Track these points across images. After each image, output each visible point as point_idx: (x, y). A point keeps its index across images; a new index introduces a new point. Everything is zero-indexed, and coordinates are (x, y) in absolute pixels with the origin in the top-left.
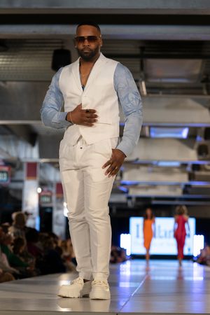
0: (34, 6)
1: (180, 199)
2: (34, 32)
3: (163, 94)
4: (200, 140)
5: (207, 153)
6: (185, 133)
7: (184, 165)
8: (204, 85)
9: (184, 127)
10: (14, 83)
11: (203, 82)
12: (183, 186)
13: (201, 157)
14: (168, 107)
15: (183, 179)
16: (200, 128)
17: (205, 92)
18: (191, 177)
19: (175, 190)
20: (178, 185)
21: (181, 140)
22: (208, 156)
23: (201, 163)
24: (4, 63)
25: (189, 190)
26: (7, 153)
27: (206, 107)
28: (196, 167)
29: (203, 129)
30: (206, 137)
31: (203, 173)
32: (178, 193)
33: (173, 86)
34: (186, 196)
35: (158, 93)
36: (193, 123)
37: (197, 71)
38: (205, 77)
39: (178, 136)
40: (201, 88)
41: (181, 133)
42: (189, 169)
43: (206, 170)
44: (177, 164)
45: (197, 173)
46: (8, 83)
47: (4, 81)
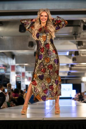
0: (12, 9)
1: (67, 77)
2: (12, 18)
3: (59, 39)
4: (73, 56)
5: (76, 60)
6: (68, 53)
7: (68, 65)
8: (74, 36)
9: (67, 51)
10: (6, 37)
11: (73, 35)
12: (68, 73)
13: (74, 62)
14: (61, 44)
15: (68, 70)
16: (73, 51)
17: (74, 38)
18: (71, 69)
19: (65, 74)
20: (66, 72)
21: (66, 56)
22: (76, 61)
23: (74, 64)
24: (2, 30)
25: (70, 74)
26: (4, 62)
27: (75, 44)
28: (72, 65)
29: (74, 52)
30: (75, 55)
31: (75, 68)
32: (66, 75)
33: (63, 36)
34: (69, 76)
35: (58, 39)
36: (70, 50)
37: (71, 31)
38: (74, 33)
39: (65, 54)
40: (73, 37)
41: (66, 53)
42: (70, 66)
43: (76, 66)
44: (65, 65)
45: (73, 68)
46: (4, 37)
47: (2, 36)
